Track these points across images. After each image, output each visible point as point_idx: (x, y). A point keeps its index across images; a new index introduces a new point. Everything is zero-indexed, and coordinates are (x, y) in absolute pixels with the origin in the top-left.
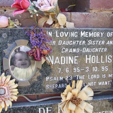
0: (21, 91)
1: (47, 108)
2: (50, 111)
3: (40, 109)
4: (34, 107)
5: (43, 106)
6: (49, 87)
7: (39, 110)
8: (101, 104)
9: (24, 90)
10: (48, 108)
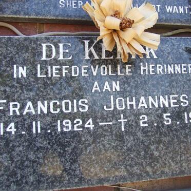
0: (5, 8)
1: (61, 45)
2: (67, 51)
3: (44, 45)
4: (31, 41)
5: (52, 41)
6: (66, 6)
7: (42, 48)
8: (176, 47)
9: (13, 6)
10: (63, 46)
